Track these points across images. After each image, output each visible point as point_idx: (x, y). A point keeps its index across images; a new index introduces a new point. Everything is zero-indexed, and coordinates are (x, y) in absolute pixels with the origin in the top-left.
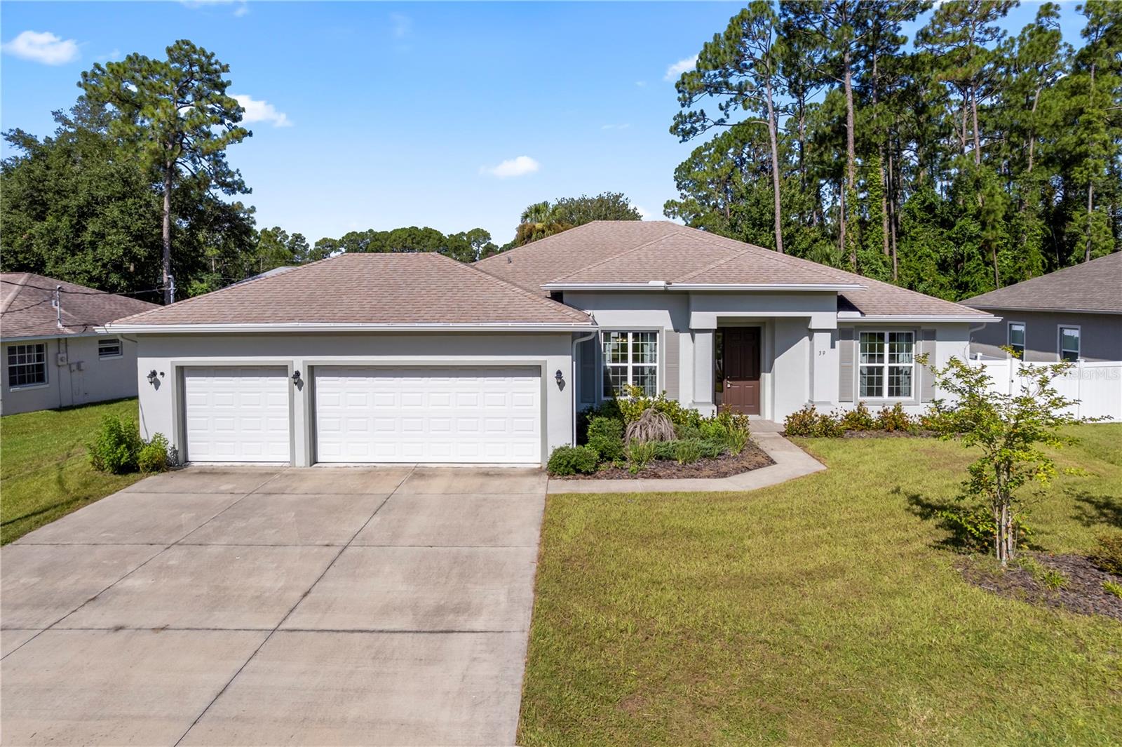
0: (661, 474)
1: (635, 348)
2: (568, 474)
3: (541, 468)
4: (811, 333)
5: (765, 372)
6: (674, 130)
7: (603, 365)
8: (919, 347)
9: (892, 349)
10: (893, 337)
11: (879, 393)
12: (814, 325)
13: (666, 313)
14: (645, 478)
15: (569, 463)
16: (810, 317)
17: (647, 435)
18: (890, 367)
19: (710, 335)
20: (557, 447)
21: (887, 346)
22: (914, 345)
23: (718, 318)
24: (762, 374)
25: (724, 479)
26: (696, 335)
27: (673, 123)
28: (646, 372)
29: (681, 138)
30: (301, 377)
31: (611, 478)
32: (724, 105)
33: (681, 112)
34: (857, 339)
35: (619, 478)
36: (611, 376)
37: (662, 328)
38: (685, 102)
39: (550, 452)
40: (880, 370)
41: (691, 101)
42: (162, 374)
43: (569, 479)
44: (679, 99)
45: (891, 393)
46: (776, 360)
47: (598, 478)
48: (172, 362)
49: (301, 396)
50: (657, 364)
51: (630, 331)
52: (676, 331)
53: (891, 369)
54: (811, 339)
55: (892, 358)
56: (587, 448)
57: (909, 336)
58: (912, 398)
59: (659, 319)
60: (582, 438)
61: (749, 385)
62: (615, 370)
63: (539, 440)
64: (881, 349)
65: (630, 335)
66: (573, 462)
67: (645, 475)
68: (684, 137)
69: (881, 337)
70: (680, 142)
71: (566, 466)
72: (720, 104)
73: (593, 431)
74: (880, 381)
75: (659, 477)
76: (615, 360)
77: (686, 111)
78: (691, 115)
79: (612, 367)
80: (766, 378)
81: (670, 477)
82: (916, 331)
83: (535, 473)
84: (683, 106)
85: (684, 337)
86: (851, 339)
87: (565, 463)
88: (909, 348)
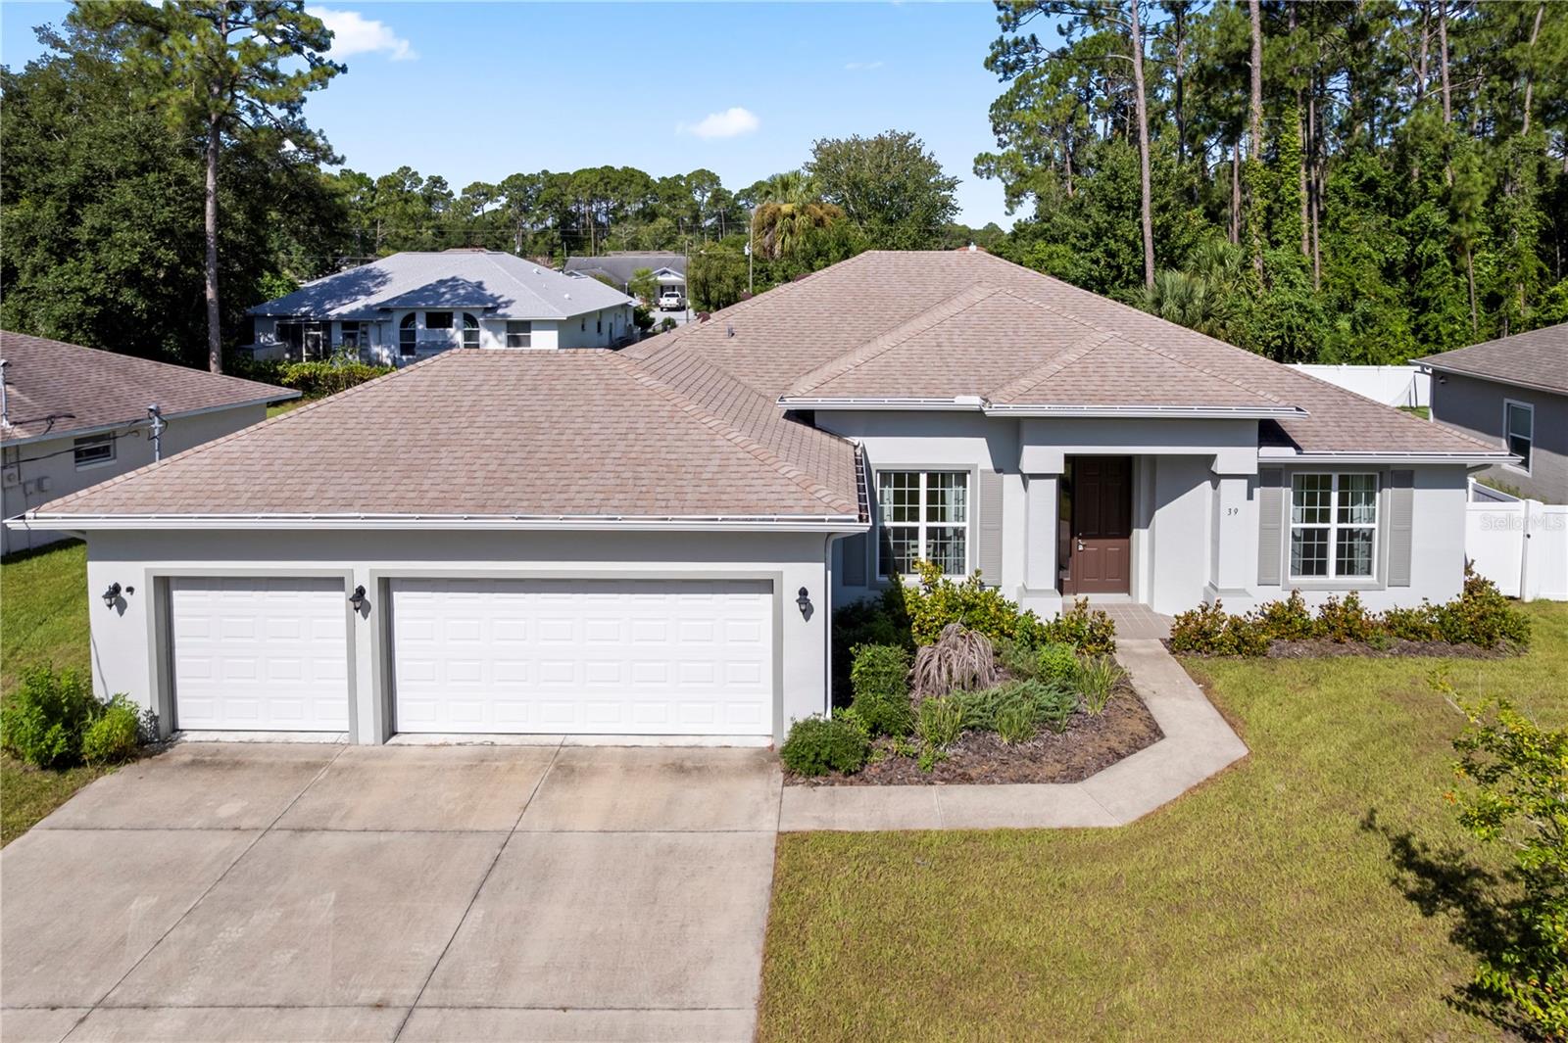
0: (974, 774)
1: (932, 497)
2: (817, 774)
3: (772, 748)
4: (1216, 479)
5: (1138, 527)
6: (990, 64)
7: (878, 524)
8: (1388, 497)
9: (1343, 501)
10: (1344, 482)
11: (1322, 570)
12: (1220, 468)
13: (983, 440)
14: (947, 781)
15: (817, 755)
16: (1216, 455)
17: (950, 672)
18: (1339, 530)
19: (1054, 482)
20: (800, 720)
21: (1335, 496)
22: (1378, 495)
23: (1066, 455)
24: (1135, 531)
25: (1078, 786)
26: (1031, 481)
27: (989, 54)
28: (949, 536)
29: (1001, 75)
30: (367, 596)
31: (890, 783)
32: (1065, 27)
33: (1002, 38)
34: (1287, 485)
35: (902, 782)
36: (891, 542)
37: (976, 466)
38: (1009, 24)
39: (788, 727)
40: (1323, 534)
41: (1017, 23)
42: (130, 590)
43: (818, 784)
44: (1000, 20)
45: (1340, 571)
46: (1157, 512)
47: (868, 783)
48: (147, 571)
49: (367, 628)
50: (966, 524)
51: (923, 471)
52: (998, 471)
53: (1341, 533)
54: (1215, 486)
55: (1343, 516)
56: (850, 713)
57: (1370, 480)
58: (1372, 579)
59: (971, 452)
60: (842, 693)
61: (1112, 546)
62: (898, 532)
63: (769, 698)
64: (1326, 500)
65: (923, 478)
66: (824, 757)
67: (946, 775)
68: (1005, 73)
69: (1326, 483)
71: (814, 762)
72: (1059, 26)
73: (860, 672)
74: (1323, 551)
75: (967, 779)
76: (898, 515)
77: (1009, 37)
78: (1016, 43)
79: (894, 528)
80: (1140, 537)
81: (987, 780)
82: (1381, 474)
83: (760, 762)
84: (1005, 29)
85: (1011, 481)
86: (1279, 485)
87: (811, 757)
88: (1370, 499)
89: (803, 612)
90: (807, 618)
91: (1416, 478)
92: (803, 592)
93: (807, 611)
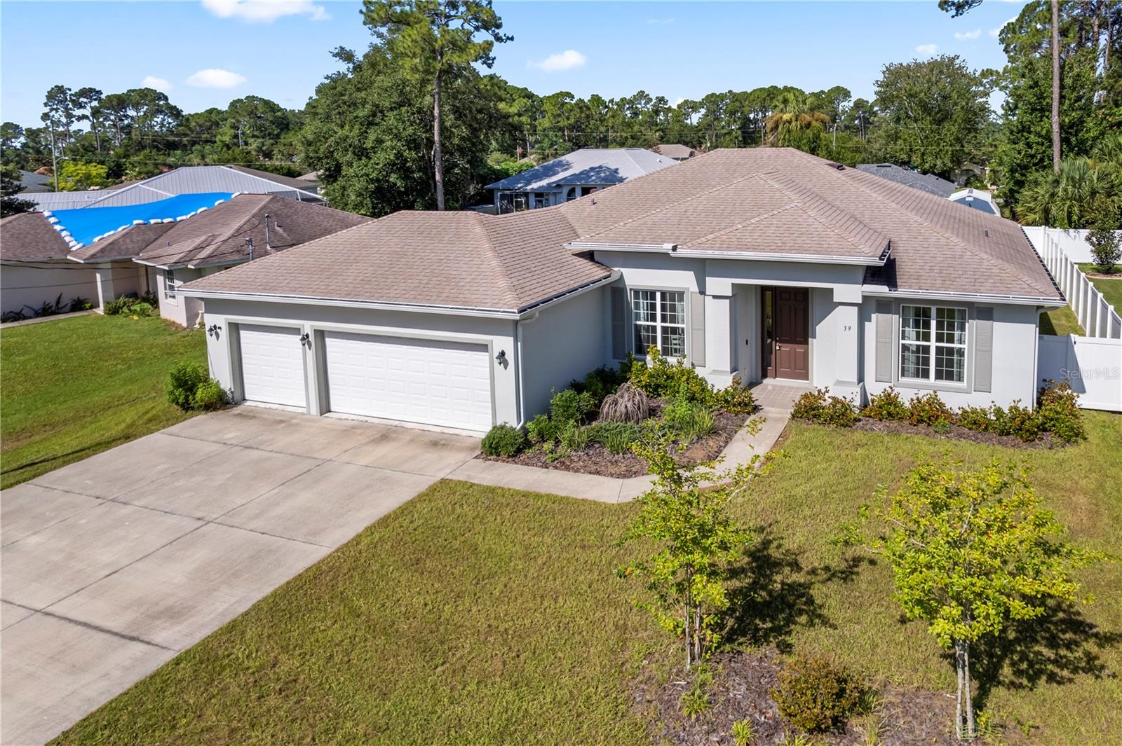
1: (663, 308)
4: (837, 306)
5: (812, 337)
7: (634, 322)
8: (972, 326)
9: (940, 327)
10: (940, 313)
11: (926, 374)
12: (837, 297)
13: (692, 273)
16: (832, 289)
18: (937, 347)
19: (727, 302)
21: (933, 323)
22: (968, 324)
23: (733, 285)
24: (809, 339)
26: (715, 300)
28: (675, 332)
30: (310, 339)
34: (897, 313)
36: (642, 334)
37: (688, 289)
40: (926, 349)
42: (220, 328)
45: (939, 376)
46: (817, 328)
48: (226, 319)
50: (684, 326)
51: (658, 291)
52: (702, 293)
53: (939, 349)
55: (940, 337)
57: (962, 313)
58: (964, 385)
59: (683, 280)
64: (927, 325)
65: (658, 295)
69: (927, 313)
76: (645, 318)
79: (642, 325)
80: (813, 344)
82: (969, 311)
86: (889, 313)
88: (962, 329)
89: (503, 364)
90: (505, 368)
91: (995, 314)
92: (502, 353)
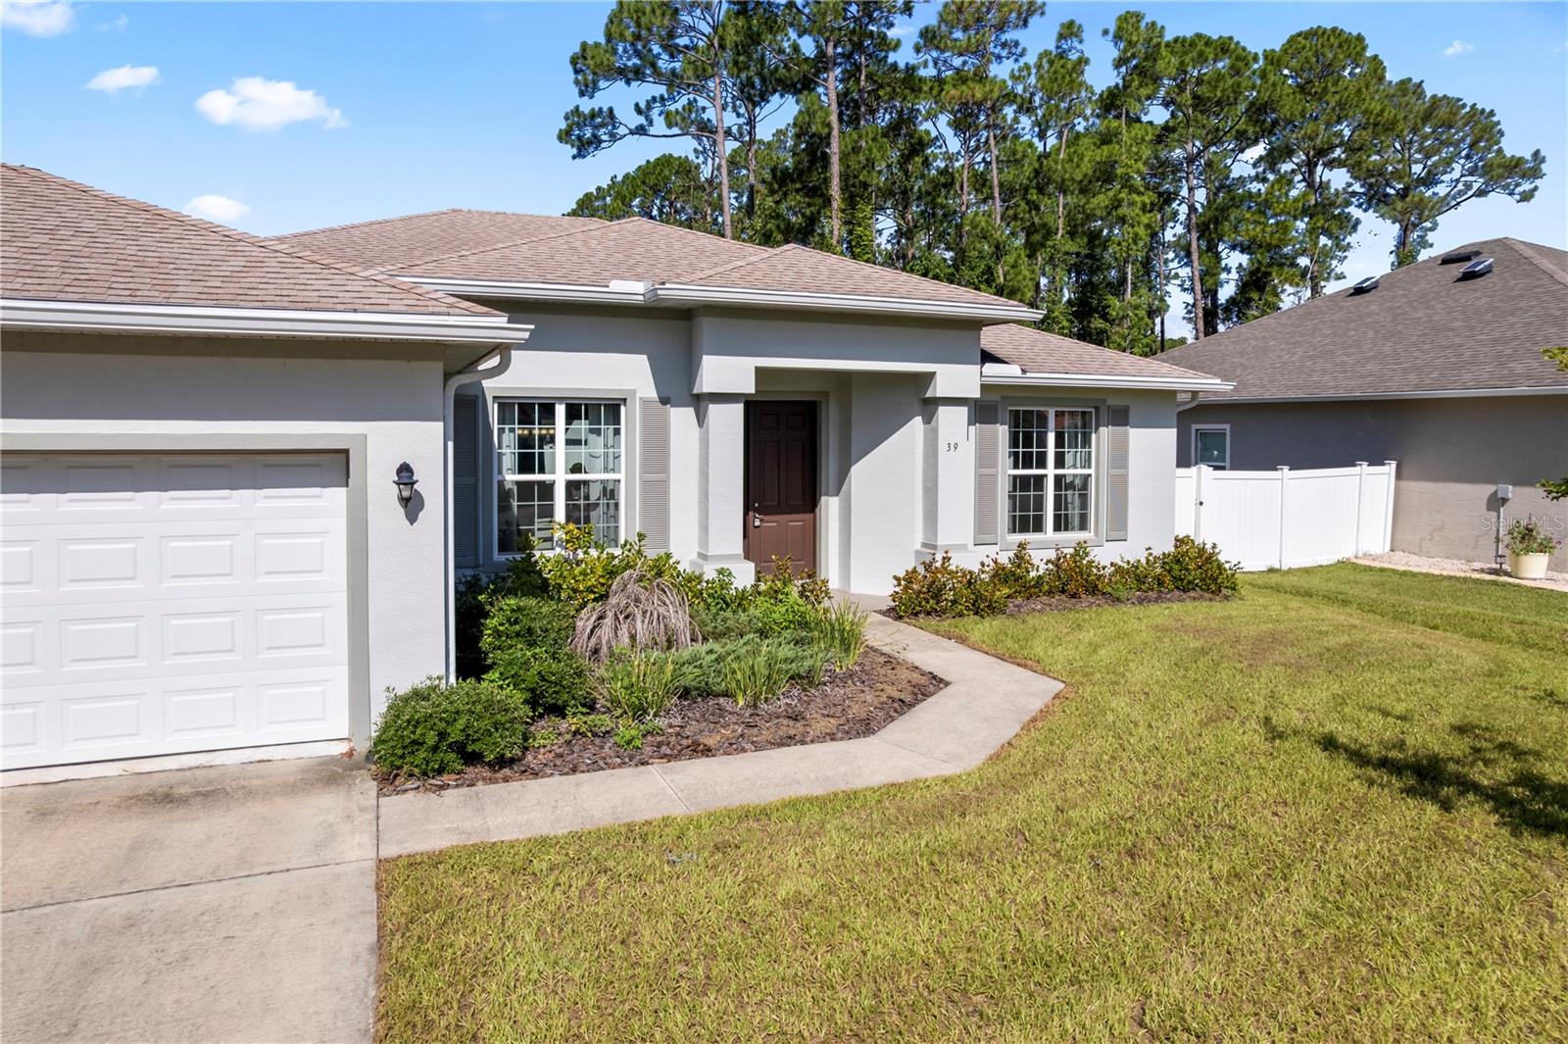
0: (711, 742)
1: (572, 444)
2: (440, 771)
3: (350, 754)
4: (929, 407)
5: (827, 494)
6: (564, 136)
7: (496, 478)
8: (1103, 437)
9: (1059, 443)
10: (1060, 420)
11: (1039, 527)
12: (941, 388)
13: (644, 357)
14: (669, 758)
15: (442, 735)
16: (933, 374)
18: (1056, 476)
19: (739, 409)
20: (403, 690)
21: (1051, 437)
22: (1093, 436)
23: (758, 370)
24: (823, 498)
25: (871, 740)
26: (711, 407)
27: (563, 125)
28: (595, 493)
29: (575, 151)
31: (574, 770)
32: (643, 105)
33: (577, 108)
34: (1002, 422)
35: (595, 767)
36: (515, 504)
37: (633, 392)
38: (587, 89)
39: (379, 707)
40: (1039, 481)
41: (596, 88)
43: (444, 787)
44: (577, 82)
45: (1057, 528)
46: (853, 468)
47: (536, 775)
50: (621, 476)
51: (561, 399)
52: (665, 401)
53: (1058, 479)
54: (928, 420)
55: (1060, 462)
56: (489, 685)
57: (1084, 418)
58: (1091, 534)
59: (626, 373)
60: (470, 661)
61: (796, 521)
62: (525, 489)
63: (341, 674)
64: (1042, 443)
65: (560, 411)
66: (455, 735)
67: (665, 750)
68: (579, 150)
69: (1042, 418)
70: (574, 157)
71: (435, 749)
72: (637, 105)
73: (497, 634)
74: (1040, 503)
75: (708, 752)
76: (526, 464)
77: (586, 105)
78: (593, 115)
79: (518, 483)
80: (830, 507)
81: (733, 747)
82: (1097, 409)
83: (331, 774)
84: (582, 94)
85: (681, 417)
86: (996, 423)
87: (431, 738)
88: (1086, 442)
89: (405, 501)
90: (412, 518)
91: (1132, 417)
92: (405, 470)
93: (411, 504)
